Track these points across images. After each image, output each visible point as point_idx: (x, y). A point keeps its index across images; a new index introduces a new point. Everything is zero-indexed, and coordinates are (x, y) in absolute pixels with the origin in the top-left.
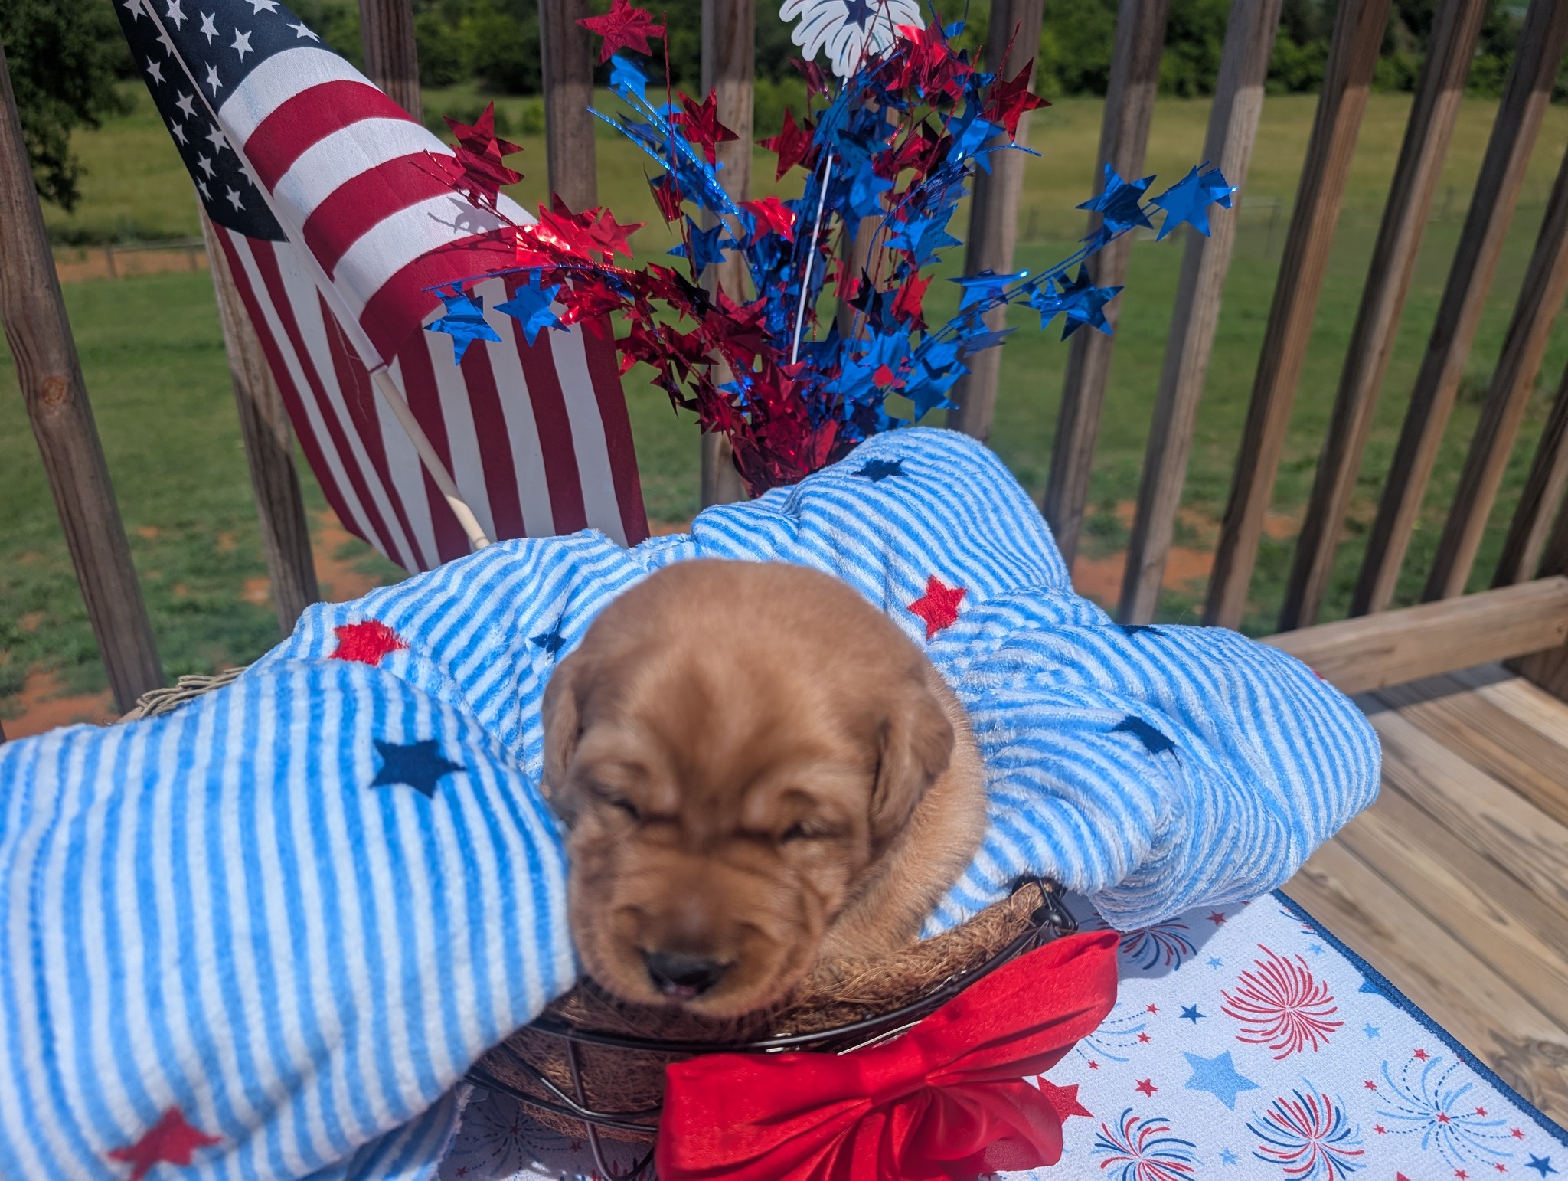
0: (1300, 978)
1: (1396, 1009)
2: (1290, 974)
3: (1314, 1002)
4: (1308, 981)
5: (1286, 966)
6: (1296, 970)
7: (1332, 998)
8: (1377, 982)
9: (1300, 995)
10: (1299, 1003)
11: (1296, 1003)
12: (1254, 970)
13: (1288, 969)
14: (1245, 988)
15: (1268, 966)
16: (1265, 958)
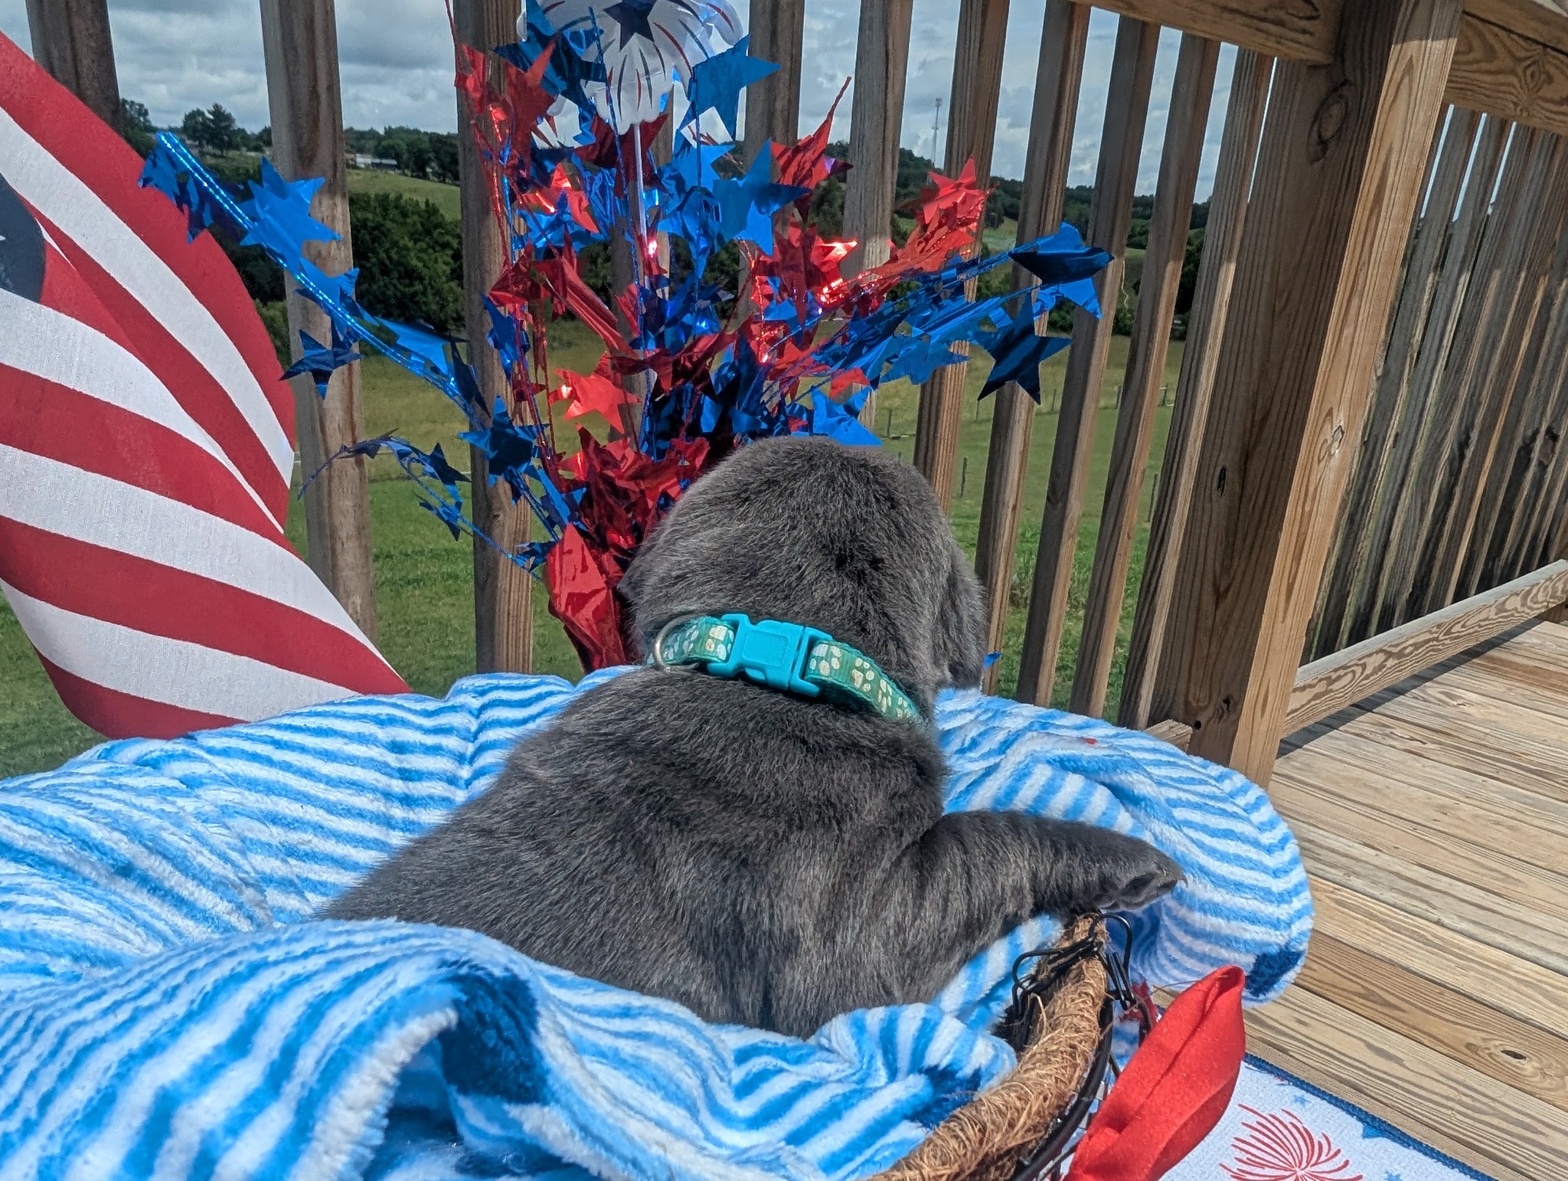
0: (1298, 1136)
1: (1406, 1150)
2: (1286, 1132)
3: (1323, 1158)
4: (1307, 1136)
5: (1277, 1124)
6: (1290, 1127)
7: (1339, 1151)
8: (1376, 1127)
9: (1305, 1154)
10: (1308, 1163)
11: (1304, 1164)
12: (1246, 1134)
13: (1281, 1128)
14: (1244, 1157)
15: (1259, 1128)
16: (1253, 1120)
